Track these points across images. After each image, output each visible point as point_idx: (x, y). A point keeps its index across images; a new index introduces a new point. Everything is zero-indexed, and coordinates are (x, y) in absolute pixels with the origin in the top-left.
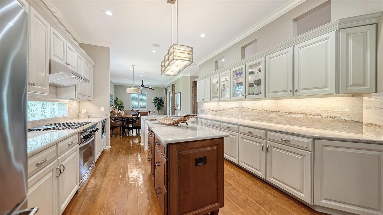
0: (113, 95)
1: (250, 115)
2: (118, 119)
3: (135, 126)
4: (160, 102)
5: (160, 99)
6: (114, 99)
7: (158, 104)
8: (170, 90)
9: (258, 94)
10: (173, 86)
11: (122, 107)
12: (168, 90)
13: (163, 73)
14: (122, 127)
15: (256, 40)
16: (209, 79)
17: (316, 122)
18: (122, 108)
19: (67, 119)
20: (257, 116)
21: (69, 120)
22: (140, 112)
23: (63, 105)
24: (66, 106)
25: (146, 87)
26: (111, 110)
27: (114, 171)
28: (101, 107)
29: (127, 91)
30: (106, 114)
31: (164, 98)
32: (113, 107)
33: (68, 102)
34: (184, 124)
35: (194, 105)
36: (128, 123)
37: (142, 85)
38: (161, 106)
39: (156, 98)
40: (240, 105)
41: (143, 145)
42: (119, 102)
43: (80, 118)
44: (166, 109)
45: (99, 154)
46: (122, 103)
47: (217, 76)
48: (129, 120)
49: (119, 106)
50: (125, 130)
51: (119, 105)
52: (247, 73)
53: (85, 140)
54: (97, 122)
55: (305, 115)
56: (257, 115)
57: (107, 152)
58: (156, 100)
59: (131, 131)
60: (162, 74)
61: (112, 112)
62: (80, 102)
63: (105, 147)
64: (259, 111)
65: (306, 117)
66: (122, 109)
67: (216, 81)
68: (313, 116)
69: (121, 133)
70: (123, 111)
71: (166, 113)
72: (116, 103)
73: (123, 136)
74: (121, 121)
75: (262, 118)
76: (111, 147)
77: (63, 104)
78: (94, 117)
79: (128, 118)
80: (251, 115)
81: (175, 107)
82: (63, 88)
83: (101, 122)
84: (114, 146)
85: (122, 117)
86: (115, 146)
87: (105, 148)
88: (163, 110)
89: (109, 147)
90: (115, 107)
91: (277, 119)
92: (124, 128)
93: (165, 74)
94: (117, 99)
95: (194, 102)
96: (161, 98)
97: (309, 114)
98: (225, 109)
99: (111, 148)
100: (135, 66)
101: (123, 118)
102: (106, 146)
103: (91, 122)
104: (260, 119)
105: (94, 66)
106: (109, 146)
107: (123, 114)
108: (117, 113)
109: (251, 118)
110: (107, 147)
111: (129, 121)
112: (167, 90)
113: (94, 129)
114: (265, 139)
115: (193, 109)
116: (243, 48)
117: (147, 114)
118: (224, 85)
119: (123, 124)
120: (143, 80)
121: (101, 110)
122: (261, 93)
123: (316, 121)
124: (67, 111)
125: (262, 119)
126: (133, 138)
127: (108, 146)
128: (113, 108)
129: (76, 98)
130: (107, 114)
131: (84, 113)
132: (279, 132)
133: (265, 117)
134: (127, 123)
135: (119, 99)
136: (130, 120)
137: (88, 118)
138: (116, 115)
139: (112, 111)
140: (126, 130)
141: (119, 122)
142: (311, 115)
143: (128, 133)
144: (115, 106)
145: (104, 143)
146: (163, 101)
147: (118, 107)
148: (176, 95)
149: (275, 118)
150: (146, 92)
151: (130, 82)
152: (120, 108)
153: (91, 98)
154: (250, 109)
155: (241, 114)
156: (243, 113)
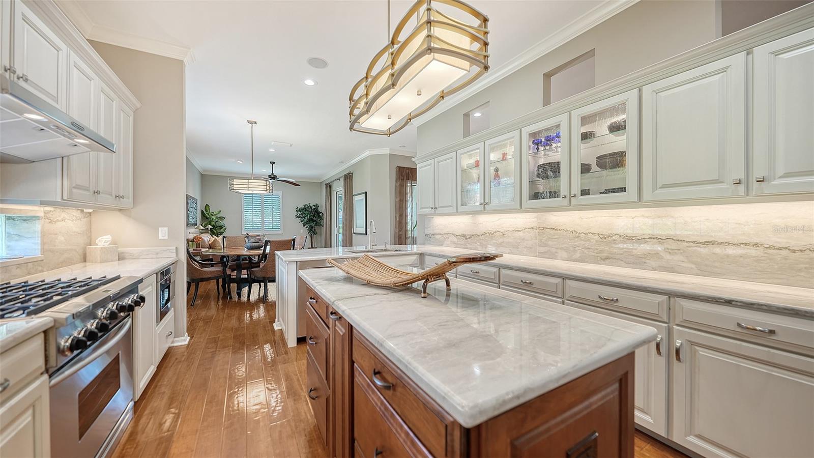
0: (197, 196)
1: (571, 249)
2: (211, 260)
3: (257, 277)
4: (314, 216)
5: (313, 207)
6: (200, 207)
7: (310, 220)
8: (339, 189)
9: (606, 193)
10: (348, 178)
11: (221, 227)
12: (334, 188)
13: (356, 126)
14: (221, 280)
15: (591, 53)
16: (452, 158)
17: (806, 268)
18: (221, 231)
19: (40, 268)
20: (596, 251)
21: (45, 270)
22: (269, 241)
23: (25, 224)
24: (37, 226)
25: (280, 179)
26: (191, 237)
27: (197, 431)
28: (160, 229)
29: (235, 186)
30: (174, 248)
31: (322, 206)
32: (196, 226)
33: (42, 214)
34: (441, 284)
35: (400, 222)
36: (238, 268)
37: (273, 174)
38: (316, 225)
39: (305, 205)
40: (539, 221)
41: (280, 328)
42: (213, 216)
43: (89, 262)
44: (329, 233)
45: (152, 369)
46: (222, 218)
47: (479, 148)
48: (241, 260)
49: (213, 226)
50: (229, 287)
51: (213, 223)
52: (576, 138)
53: (79, 351)
54: (140, 275)
55: (762, 249)
56: (597, 249)
57: (176, 359)
58: (305, 211)
59: (245, 290)
60: (351, 128)
61: (193, 241)
62: (90, 213)
63: (173, 342)
64: (602, 236)
65: (766, 255)
66: (221, 233)
67: (472, 161)
68: (795, 252)
69: (219, 296)
70: (224, 237)
71: (328, 244)
72: (205, 216)
73: (224, 304)
74: (218, 263)
75: (610, 255)
76: (192, 338)
77: (24, 220)
78: (138, 259)
79: (239, 256)
80: (576, 248)
81: (351, 227)
82: (17, 165)
83: (156, 273)
84: (199, 336)
85: (223, 254)
86: (203, 335)
87: (172, 345)
88: (321, 235)
89: (184, 340)
90: (202, 228)
91: (662, 258)
92: (227, 280)
93: (363, 125)
94: (207, 208)
95: (401, 216)
96: (317, 206)
97: (778, 245)
98: (495, 232)
99: (189, 342)
100: (256, 123)
101: (223, 257)
102: (174, 338)
103: (118, 278)
104: (606, 259)
105: (136, 112)
106: (183, 338)
107: (225, 246)
108: (207, 243)
109: (578, 255)
110: (178, 341)
111: (240, 263)
112: (330, 187)
113: (127, 301)
114: (665, 319)
115: (397, 231)
116: (548, 76)
117: (289, 245)
118: (497, 170)
119: (224, 272)
120: (274, 163)
121: (160, 238)
122: (623, 190)
123: (803, 266)
124: (39, 241)
125: (611, 258)
126: (251, 306)
127: (180, 338)
128: (197, 230)
129: (62, 199)
130: (176, 248)
131: (105, 248)
132: (729, 302)
133: (621, 254)
134: (235, 267)
135: (213, 209)
136: (243, 260)
137: (119, 259)
138: (205, 248)
139: (194, 238)
140: (234, 286)
141: (212, 266)
142: (786, 248)
143: (239, 295)
144: (201, 225)
145: (167, 332)
146: (321, 213)
147: (210, 227)
148: (356, 198)
149: (656, 255)
150: (280, 193)
151: (242, 167)
152: (216, 230)
153: (127, 202)
154: (572, 232)
155: (545, 245)
156: (550, 243)
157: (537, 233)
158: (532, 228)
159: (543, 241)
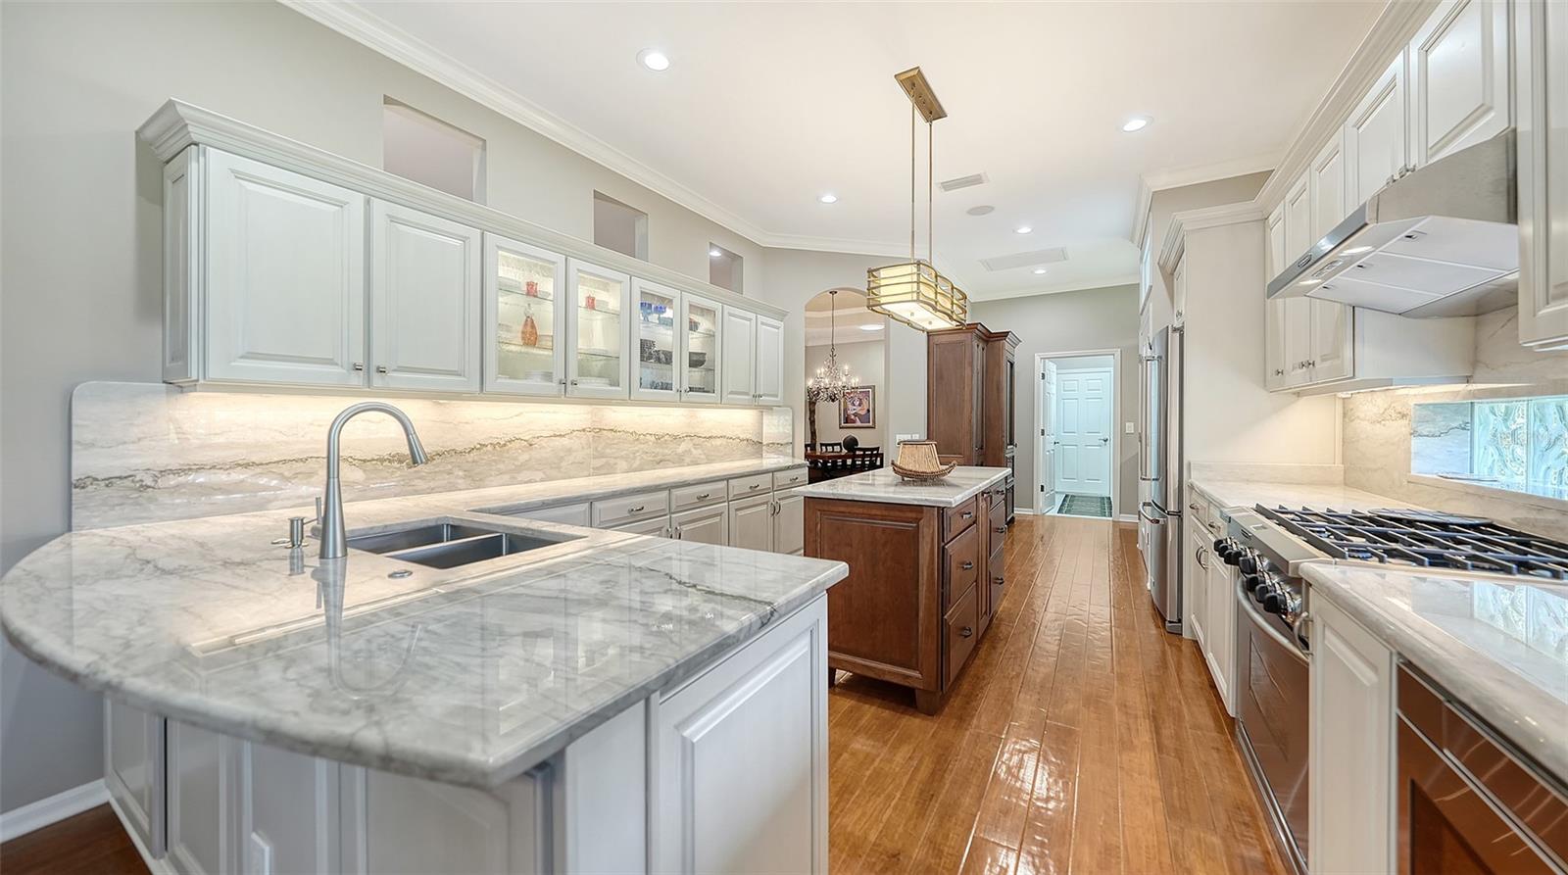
1: (631, 456)
40: (594, 419)
64: (656, 438)
75: (663, 458)
80: (635, 455)
91: (691, 455)
98: (510, 442)
125: (663, 461)
133: (669, 455)
149: (688, 452)
154: (632, 434)
155: (602, 456)
156: (608, 451)
157: (591, 439)
158: (584, 430)
159: (599, 449)
